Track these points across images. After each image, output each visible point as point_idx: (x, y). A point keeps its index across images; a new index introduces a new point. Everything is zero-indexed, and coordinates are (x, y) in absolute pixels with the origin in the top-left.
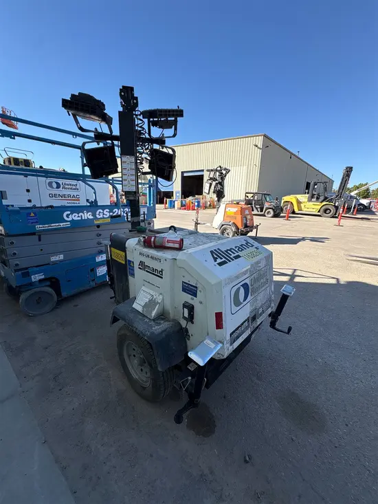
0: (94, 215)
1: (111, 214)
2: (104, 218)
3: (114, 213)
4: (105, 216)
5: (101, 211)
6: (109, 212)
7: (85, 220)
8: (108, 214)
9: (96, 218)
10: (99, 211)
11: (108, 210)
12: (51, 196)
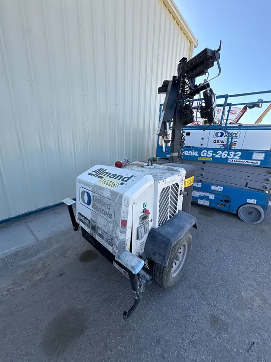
0: (199, 154)
1: (214, 154)
2: (206, 157)
3: (217, 154)
4: (208, 156)
5: (206, 151)
6: (213, 153)
7: (192, 156)
8: (211, 155)
9: (200, 156)
10: (203, 151)
11: (212, 152)
12: (215, 142)
